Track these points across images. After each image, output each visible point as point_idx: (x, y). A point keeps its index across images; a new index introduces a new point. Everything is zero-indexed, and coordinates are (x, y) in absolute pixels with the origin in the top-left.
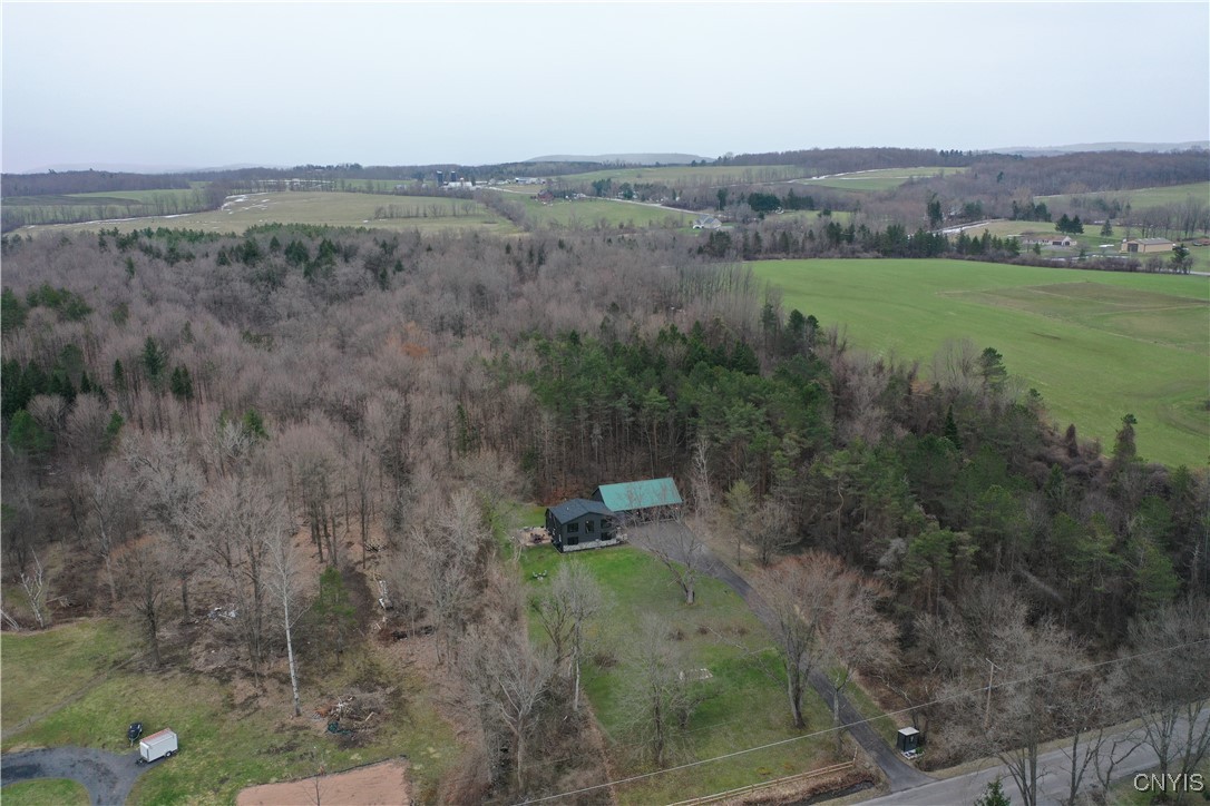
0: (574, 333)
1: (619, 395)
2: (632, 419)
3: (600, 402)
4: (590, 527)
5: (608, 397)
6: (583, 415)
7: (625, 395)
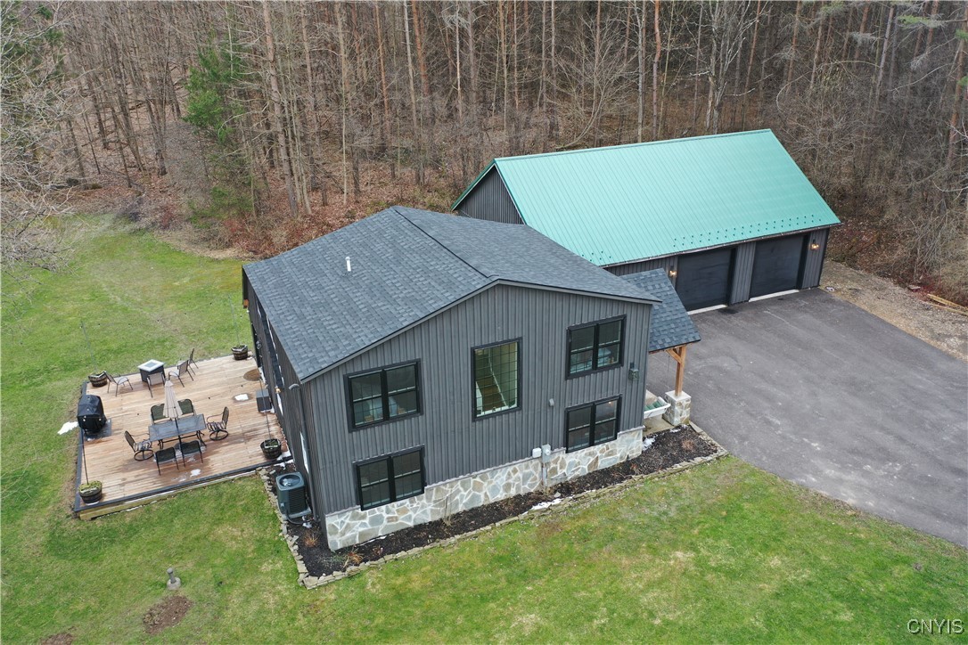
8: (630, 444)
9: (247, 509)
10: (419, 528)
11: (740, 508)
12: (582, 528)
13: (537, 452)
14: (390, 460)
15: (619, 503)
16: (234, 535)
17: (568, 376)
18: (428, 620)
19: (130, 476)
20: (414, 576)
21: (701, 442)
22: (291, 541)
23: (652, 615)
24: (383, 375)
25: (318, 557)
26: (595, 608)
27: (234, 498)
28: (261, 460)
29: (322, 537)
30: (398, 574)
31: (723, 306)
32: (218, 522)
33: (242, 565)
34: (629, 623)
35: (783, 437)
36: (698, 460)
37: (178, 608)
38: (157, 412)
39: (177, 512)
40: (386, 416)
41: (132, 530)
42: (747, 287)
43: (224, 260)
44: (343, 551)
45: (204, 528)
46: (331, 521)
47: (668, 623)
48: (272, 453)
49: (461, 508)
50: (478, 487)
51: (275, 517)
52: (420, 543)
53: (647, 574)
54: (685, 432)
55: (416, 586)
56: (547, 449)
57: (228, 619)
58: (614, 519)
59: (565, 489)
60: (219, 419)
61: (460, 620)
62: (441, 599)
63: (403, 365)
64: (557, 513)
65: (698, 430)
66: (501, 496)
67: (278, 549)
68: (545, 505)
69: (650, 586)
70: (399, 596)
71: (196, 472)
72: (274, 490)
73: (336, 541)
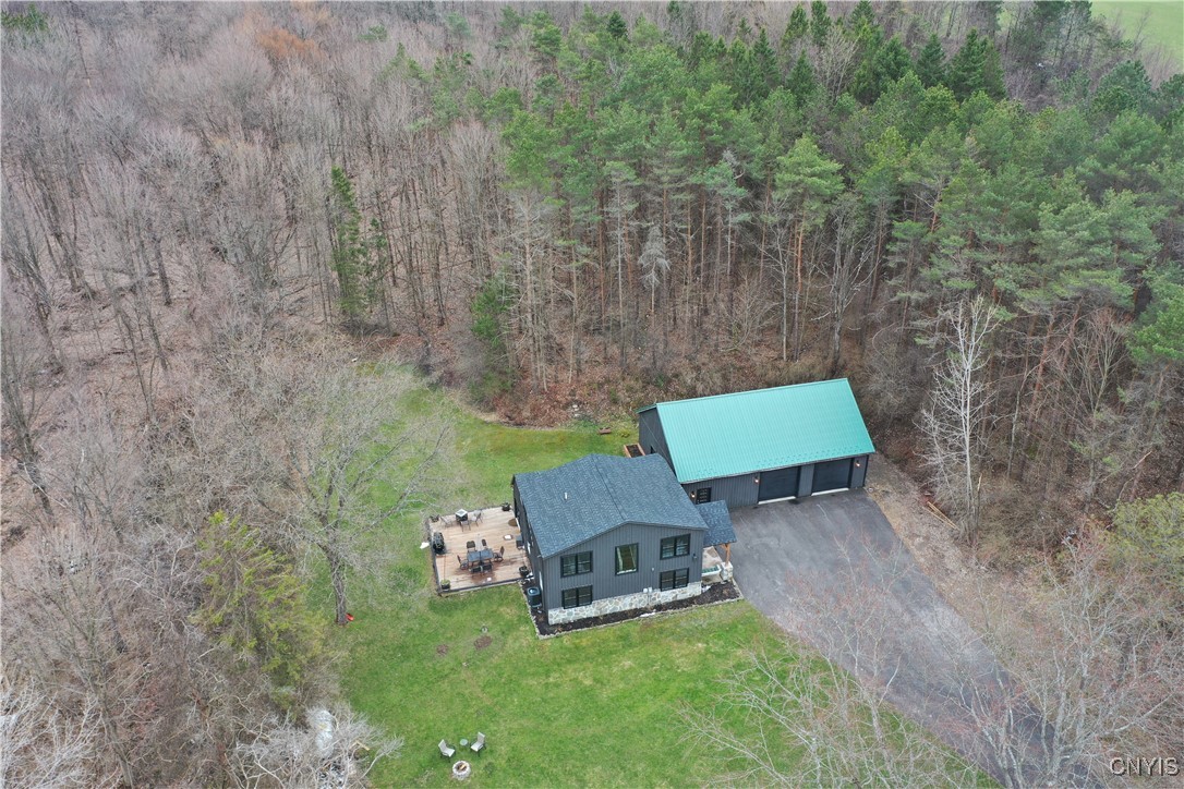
0: (615, 20)
1: (714, 155)
2: (745, 216)
3: (666, 173)
4: (628, 556)
5: (686, 159)
6: (622, 206)
7: (727, 154)
8: (694, 589)
9: (513, 600)
10: (589, 619)
11: (736, 627)
12: (661, 628)
13: (645, 590)
14: (577, 590)
15: (682, 618)
16: (508, 612)
17: (661, 558)
18: (587, 658)
19: (460, 577)
20: (584, 640)
21: (734, 591)
22: (533, 618)
23: (678, 668)
24: (576, 557)
25: (544, 627)
26: (656, 662)
27: (507, 594)
28: (519, 576)
29: (546, 618)
30: (577, 638)
31: (793, 498)
32: (501, 605)
33: (511, 627)
34: (668, 670)
35: (777, 593)
36: (728, 600)
37: (486, 641)
38: (471, 545)
39: (482, 598)
40: (577, 573)
41: (464, 604)
42: (810, 488)
43: (491, 423)
44: (556, 625)
45: (495, 608)
46: (551, 612)
47: (683, 671)
48: (524, 574)
49: (608, 612)
50: (617, 603)
51: (526, 606)
52: (588, 626)
53: (683, 652)
54: (728, 584)
55: (584, 644)
56: (650, 589)
57: (507, 648)
58: (677, 626)
59: (659, 608)
60: (498, 552)
61: (600, 660)
62: (593, 651)
63: (585, 553)
64: (652, 620)
65: (735, 583)
66: (628, 608)
67: (527, 621)
68: (647, 615)
69: (682, 656)
70: (577, 648)
71: (489, 579)
72: (526, 593)
73: (552, 621)
